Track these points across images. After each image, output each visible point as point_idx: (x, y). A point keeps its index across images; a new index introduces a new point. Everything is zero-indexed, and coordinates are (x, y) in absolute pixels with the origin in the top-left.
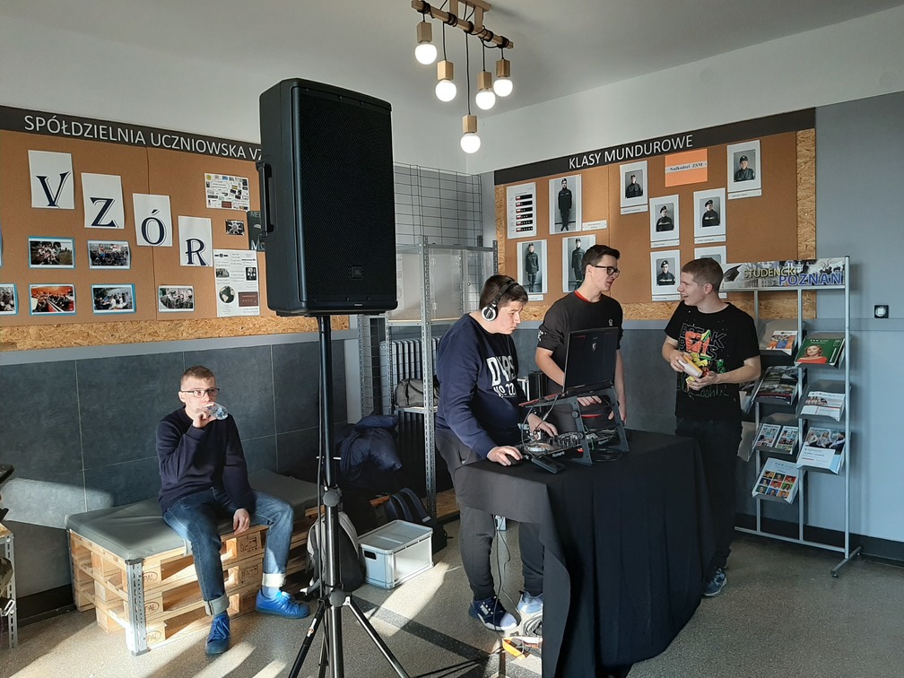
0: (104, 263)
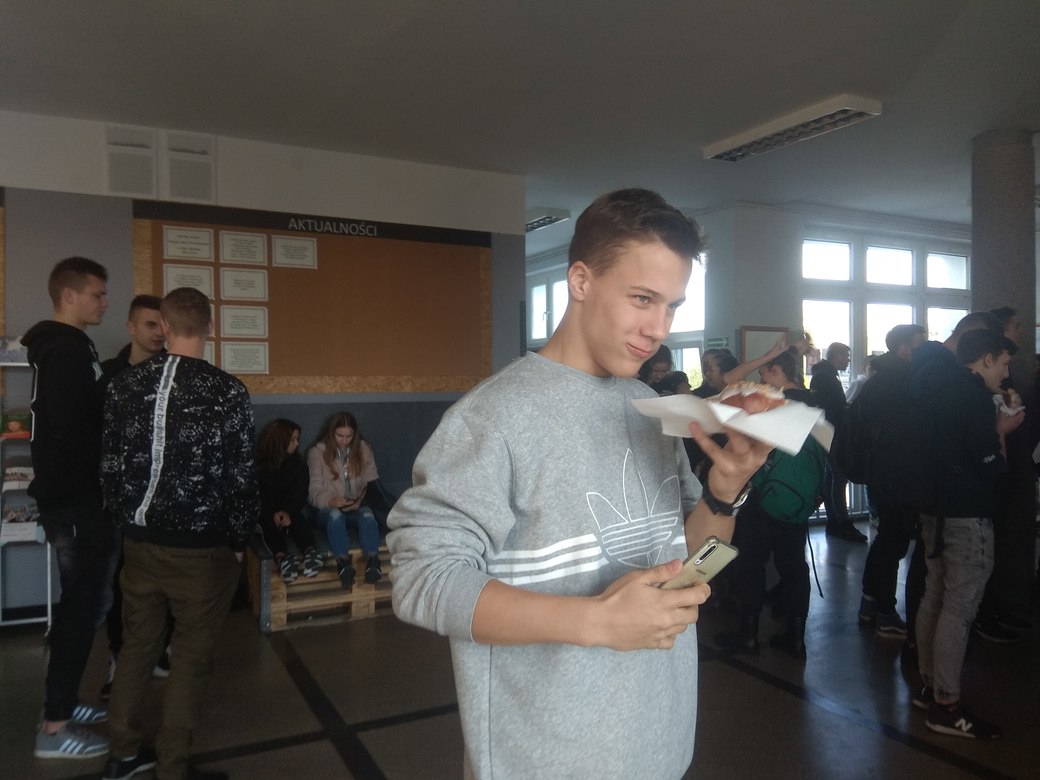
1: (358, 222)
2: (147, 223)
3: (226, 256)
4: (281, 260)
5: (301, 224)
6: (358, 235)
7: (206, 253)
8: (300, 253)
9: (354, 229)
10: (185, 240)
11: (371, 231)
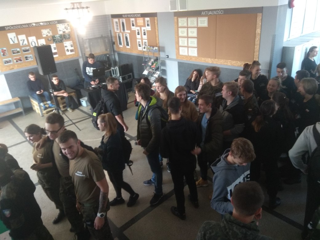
0: (26, 52)
1: (218, 10)
2: (176, 17)
3: (189, 25)
4: (200, 25)
5: (204, 13)
6: (218, 14)
7: (185, 25)
8: (203, 22)
9: (217, 12)
10: (182, 21)
11: (222, 12)
